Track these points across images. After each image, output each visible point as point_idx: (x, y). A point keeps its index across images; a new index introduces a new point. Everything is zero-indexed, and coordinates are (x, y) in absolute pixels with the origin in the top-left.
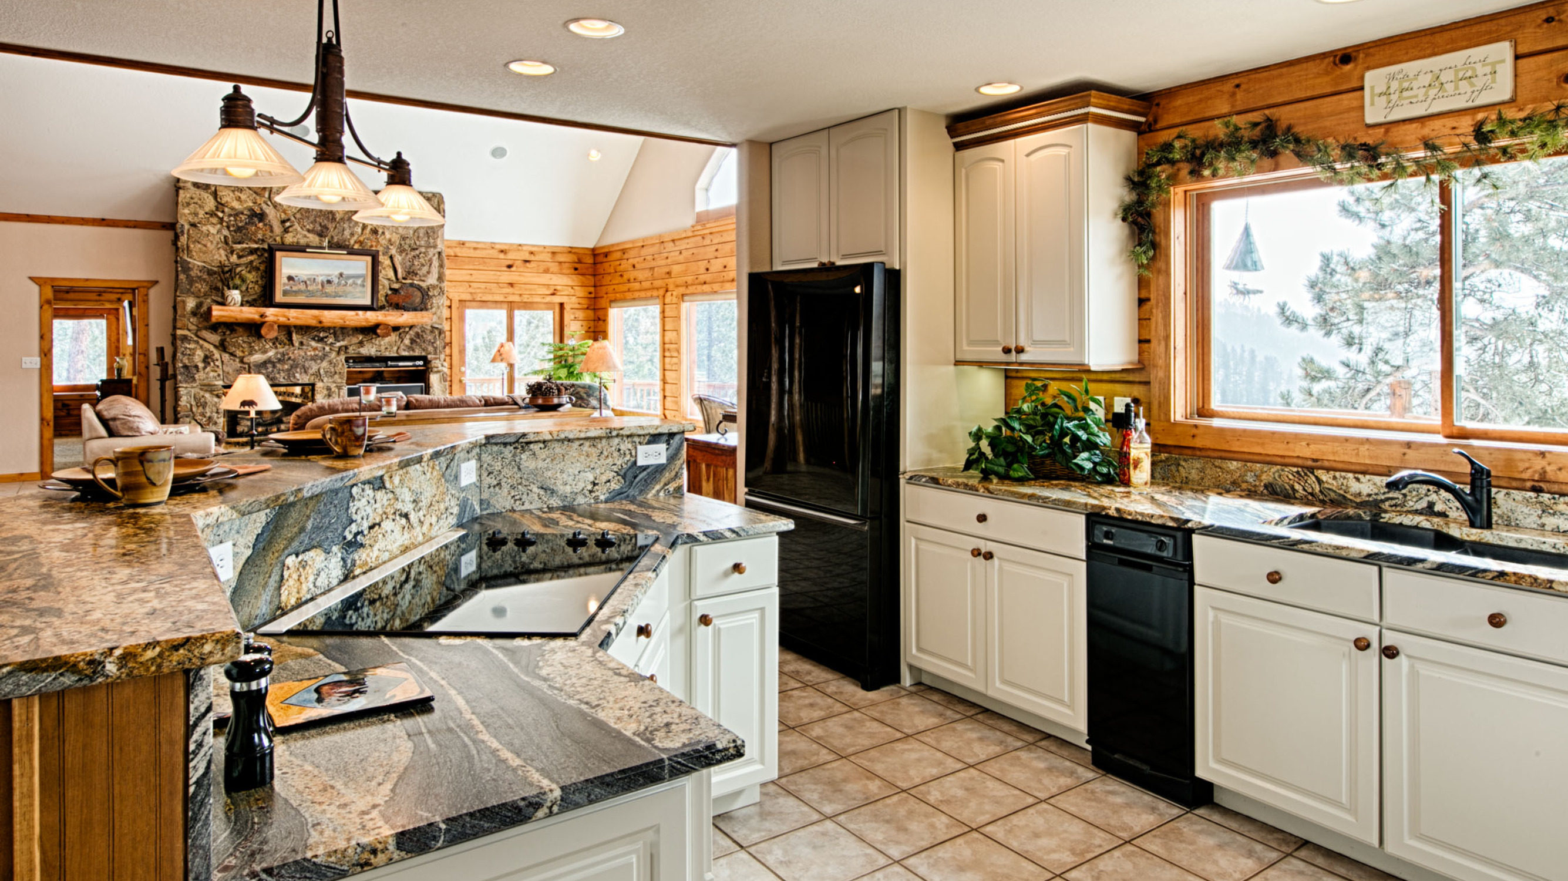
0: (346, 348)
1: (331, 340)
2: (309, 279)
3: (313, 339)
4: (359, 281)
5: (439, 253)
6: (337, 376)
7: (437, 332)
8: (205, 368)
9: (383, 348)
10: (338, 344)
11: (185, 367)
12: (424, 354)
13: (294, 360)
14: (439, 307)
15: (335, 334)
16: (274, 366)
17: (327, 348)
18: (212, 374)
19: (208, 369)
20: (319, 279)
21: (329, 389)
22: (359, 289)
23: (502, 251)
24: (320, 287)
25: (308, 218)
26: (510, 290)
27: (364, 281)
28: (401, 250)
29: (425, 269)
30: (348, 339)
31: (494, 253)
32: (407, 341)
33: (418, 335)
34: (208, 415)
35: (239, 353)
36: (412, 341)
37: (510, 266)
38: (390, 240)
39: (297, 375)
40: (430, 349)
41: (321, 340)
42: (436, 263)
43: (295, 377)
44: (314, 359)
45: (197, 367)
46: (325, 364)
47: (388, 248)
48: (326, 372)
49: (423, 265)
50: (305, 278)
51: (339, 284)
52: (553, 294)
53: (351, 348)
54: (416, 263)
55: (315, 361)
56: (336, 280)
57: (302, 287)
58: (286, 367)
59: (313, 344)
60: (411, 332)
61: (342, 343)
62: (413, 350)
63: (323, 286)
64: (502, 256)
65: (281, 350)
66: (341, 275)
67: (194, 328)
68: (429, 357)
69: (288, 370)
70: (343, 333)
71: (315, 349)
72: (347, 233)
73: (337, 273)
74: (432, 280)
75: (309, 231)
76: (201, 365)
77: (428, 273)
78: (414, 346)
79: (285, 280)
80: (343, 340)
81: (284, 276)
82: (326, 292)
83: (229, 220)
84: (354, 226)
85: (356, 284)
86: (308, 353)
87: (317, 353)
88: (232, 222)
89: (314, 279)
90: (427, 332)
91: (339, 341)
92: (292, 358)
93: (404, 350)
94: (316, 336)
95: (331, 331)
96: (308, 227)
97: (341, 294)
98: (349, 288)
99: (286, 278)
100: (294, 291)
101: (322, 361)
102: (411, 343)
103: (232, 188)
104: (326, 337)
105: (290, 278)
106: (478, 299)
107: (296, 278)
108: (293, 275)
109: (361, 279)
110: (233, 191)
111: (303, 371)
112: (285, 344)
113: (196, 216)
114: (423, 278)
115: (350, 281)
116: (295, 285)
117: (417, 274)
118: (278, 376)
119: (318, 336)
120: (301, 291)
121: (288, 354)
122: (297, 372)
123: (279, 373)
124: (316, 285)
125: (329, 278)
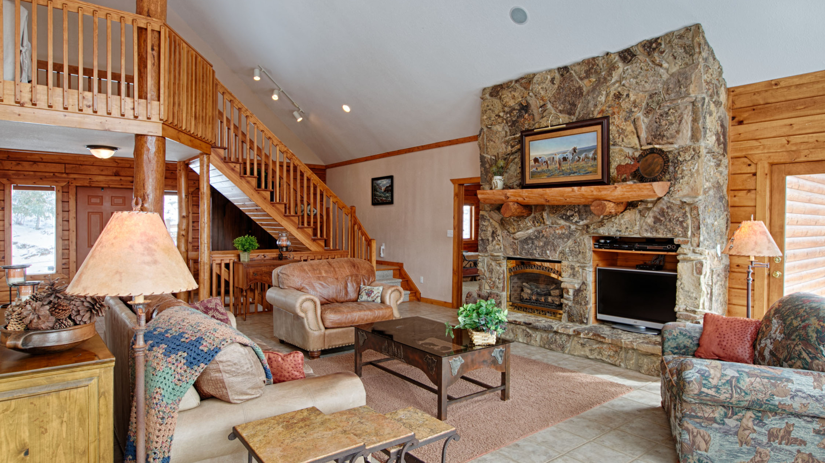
0: (588, 226)
1: (576, 219)
2: (549, 159)
3: (562, 218)
4: (591, 155)
5: (693, 103)
6: (580, 256)
7: (687, 209)
8: (493, 241)
9: (624, 227)
10: (581, 223)
11: (482, 240)
12: (669, 236)
13: (546, 238)
14: (692, 175)
15: (579, 212)
16: (533, 243)
17: (573, 227)
18: (497, 247)
19: (494, 242)
20: (557, 158)
21: (573, 268)
22: (591, 163)
24: (558, 165)
25: (559, 99)
27: (596, 153)
28: (648, 111)
29: (674, 127)
30: (590, 217)
32: (650, 220)
33: (662, 212)
34: (493, 279)
35: (511, 230)
36: (657, 220)
38: (634, 102)
39: (548, 252)
40: (678, 230)
41: (568, 219)
42: (688, 118)
43: (546, 253)
44: (561, 237)
45: (488, 240)
46: (570, 242)
47: (631, 112)
48: (571, 251)
49: (671, 124)
50: (546, 158)
51: (573, 159)
53: (592, 227)
54: (663, 123)
55: (563, 239)
56: (570, 157)
57: (544, 167)
58: (541, 244)
59: (562, 222)
60: (655, 209)
61: (585, 222)
62: (657, 231)
63: (560, 164)
65: (539, 228)
66: (575, 150)
67: (488, 209)
68: (676, 241)
69: (543, 247)
70: (586, 212)
71: (562, 227)
72: (591, 105)
73: (571, 149)
74: (684, 140)
75: (561, 112)
76: (490, 239)
77: (678, 132)
78: (658, 225)
79: (532, 163)
80: (586, 219)
81: (532, 159)
82: (563, 170)
83: (507, 117)
84: (598, 96)
85: (588, 158)
86: (557, 232)
87: (564, 231)
88: (509, 119)
89: (553, 158)
90: (675, 208)
91: (583, 220)
92: (545, 235)
93: (646, 231)
94: (564, 214)
95: (577, 209)
96: (560, 108)
97: (575, 170)
98: (581, 164)
99: (533, 161)
100: (539, 172)
101: (568, 240)
102: (655, 223)
103: (510, 90)
104: (572, 216)
105: (536, 160)
106: (803, 159)
107: (540, 160)
108: (538, 157)
109: (593, 152)
110: (510, 92)
111: (553, 248)
112: (541, 223)
113: (490, 120)
114: (671, 140)
115: (583, 156)
116: (539, 166)
117: (664, 136)
118: (535, 251)
119: (566, 215)
120: (544, 171)
121: (542, 232)
122: (548, 250)
123: (536, 249)
124: (555, 164)
125: (565, 155)
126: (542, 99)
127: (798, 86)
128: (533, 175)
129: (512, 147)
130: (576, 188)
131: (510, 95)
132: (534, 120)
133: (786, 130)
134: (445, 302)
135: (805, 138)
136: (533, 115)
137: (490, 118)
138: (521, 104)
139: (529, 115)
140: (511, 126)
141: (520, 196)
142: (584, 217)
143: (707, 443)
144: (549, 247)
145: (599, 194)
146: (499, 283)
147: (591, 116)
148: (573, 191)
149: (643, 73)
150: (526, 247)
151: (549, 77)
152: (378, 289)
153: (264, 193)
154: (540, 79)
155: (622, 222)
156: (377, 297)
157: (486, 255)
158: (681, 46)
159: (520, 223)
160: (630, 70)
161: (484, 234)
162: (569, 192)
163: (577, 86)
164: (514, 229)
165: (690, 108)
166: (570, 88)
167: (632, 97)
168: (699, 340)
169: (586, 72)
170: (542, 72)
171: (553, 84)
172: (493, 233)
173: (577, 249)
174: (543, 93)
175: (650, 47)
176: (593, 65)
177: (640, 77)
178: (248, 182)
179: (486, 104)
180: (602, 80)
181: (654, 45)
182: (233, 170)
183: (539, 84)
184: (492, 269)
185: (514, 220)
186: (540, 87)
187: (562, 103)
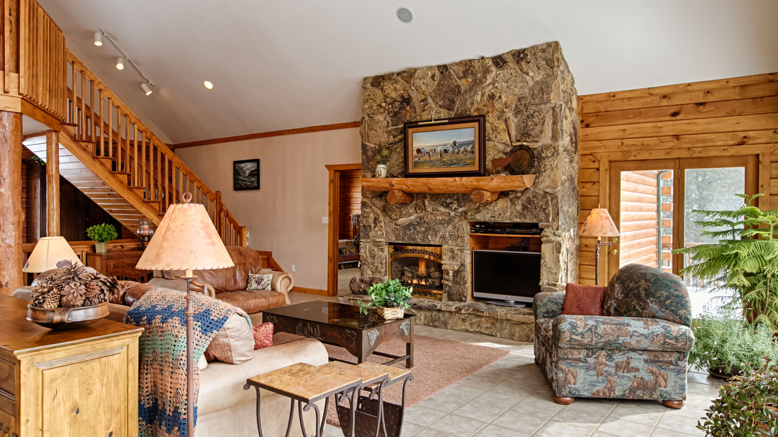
0: (466, 213)
1: (455, 206)
2: (431, 150)
3: (442, 205)
4: (469, 149)
5: (553, 109)
6: (459, 240)
7: (549, 198)
8: (375, 227)
9: (497, 214)
10: (460, 210)
11: (364, 226)
12: (535, 221)
13: (428, 224)
14: (552, 170)
15: (458, 200)
16: (415, 229)
17: (452, 214)
18: (379, 233)
19: (377, 228)
20: (439, 149)
21: (452, 251)
22: (469, 155)
23: (665, 97)
24: (439, 156)
25: (439, 94)
26: (674, 143)
27: (473, 147)
28: (517, 112)
29: (538, 128)
30: (468, 204)
31: (655, 101)
32: (519, 208)
33: (529, 201)
34: (376, 265)
35: (394, 217)
36: (524, 207)
37: (675, 114)
38: (506, 103)
39: (429, 237)
40: (542, 216)
41: (447, 206)
42: (549, 121)
43: (428, 238)
44: (441, 222)
45: (370, 226)
46: (450, 228)
47: (503, 112)
48: (451, 236)
49: (536, 125)
50: (428, 150)
51: (453, 152)
52: (742, 143)
53: (469, 214)
54: (530, 123)
55: (443, 224)
56: (451, 149)
57: (427, 158)
58: (423, 229)
59: (442, 209)
60: (523, 198)
61: (463, 209)
62: (525, 217)
63: (441, 156)
64: (665, 102)
65: (421, 215)
66: (455, 143)
67: (370, 196)
68: (540, 225)
69: (424, 232)
70: (464, 199)
71: (442, 214)
72: (468, 103)
73: (451, 142)
74: (546, 139)
75: (441, 107)
76: (373, 225)
77: (541, 132)
78: (525, 212)
79: (415, 153)
80: (464, 206)
81: (415, 149)
82: (444, 161)
83: (389, 108)
84: (474, 95)
85: (467, 151)
86: (438, 218)
87: (444, 217)
88: (391, 110)
89: (435, 150)
90: (540, 197)
91: (461, 207)
92: (427, 221)
93: (516, 216)
94: (444, 202)
95: (456, 198)
96: (440, 103)
97: (455, 161)
98: (461, 156)
99: (415, 151)
100: (421, 162)
101: (448, 225)
102: (523, 210)
103: (392, 82)
104: (452, 203)
105: (419, 151)
106: (633, 158)
107: (422, 151)
108: (420, 148)
109: (471, 146)
110: (392, 84)
111: (434, 233)
112: (422, 209)
113: (372, 109)
114: (536, 139)
115: (462, 149)
116: (422, 157)
117: (530, 135)
118: (417, 237)
119: (446, 202)
120: (426, 162)
121: (424, 218)
122: (430, 235)
123: (418, 234)
124: (437, 155)
125: (446, 148)
126: (423, 93)
127: (629, 99)
128: (416, 164)
129: (394, 137)
130: (457, 179)
131: (391, 87)
132: (415, 112)
133: (620, 134)
134: (320, 291)
135: (634, 142)
136: (415, 108)
137: (371, 107)
138: (402, 96)
139: (411, 107)
140: (393, 116)
141: (405, 185)
142: (463, 204)
143: (575, 378)
144: (430, 232)
145: (478, 184)
146: (381, 268)
147: (468, 113)
148: (455, 181)
149: (513, 78)
150: (408, 232)
151: (430, 73)
152: (268, 277)
153: (120, 176)
154: (421, 75)
155: (496, 209)
156: (268, 284)
157: (368, 241)
158: (544, 59)
159: (402, 209)
160: (502, 75)
161: (366, 220)
162: (451, 182)
163: (456, 84)
164: (396, 215)
165: (551, 112)
166: (450, 86)
167: (504, 99)
168: (563, 305)
169: (464, 72)
170: (423, 68)
171: (434, 80)
172: (375, 219)
173: (456, 234)
174: (424, 88)
175: (518, 56)
176: (470, 67)
177: (510, 82)
178: (102, 164)
179: (367, 94)
180: (478, 81)
181: (522, 55)
182: (84, 150)
183: (420, 79)
184: (375, 255)
185: (397, 207)
186: (421, 82)
187: (442, 99)
